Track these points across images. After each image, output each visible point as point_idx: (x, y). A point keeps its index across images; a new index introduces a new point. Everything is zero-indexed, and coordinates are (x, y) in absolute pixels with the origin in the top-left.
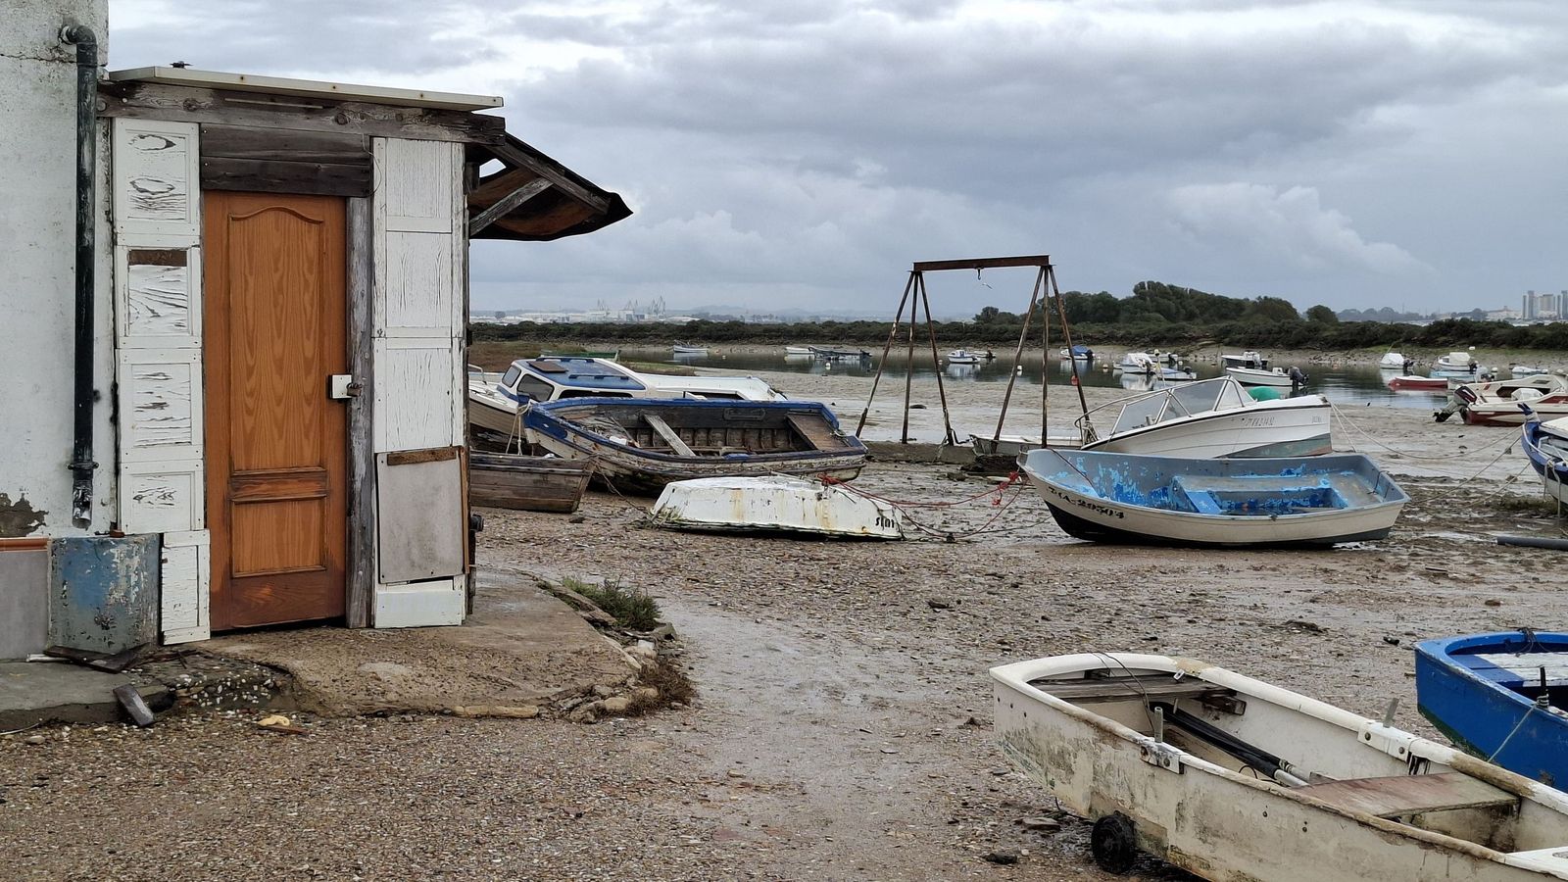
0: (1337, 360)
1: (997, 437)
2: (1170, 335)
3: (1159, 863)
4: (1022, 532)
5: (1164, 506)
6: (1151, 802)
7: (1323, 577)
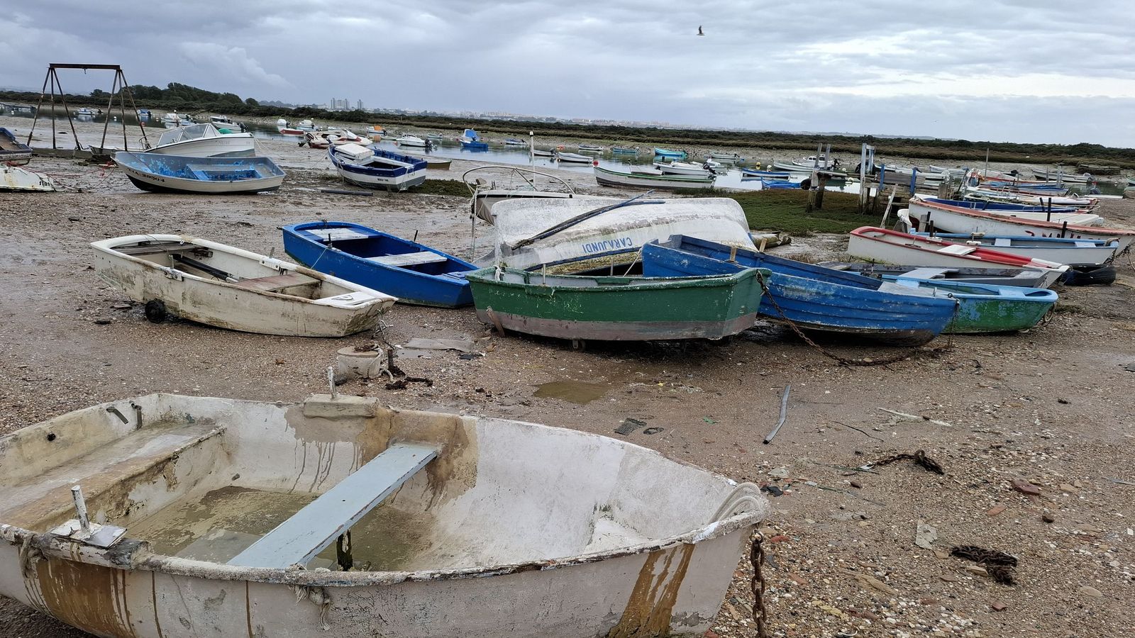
0: (259, 121)
1: (102, 147)
2: (187, 106)
3: (177, 317)
4: (117, 188)
5: (183, 177)
6: (171, 293)
7: (252, 205)
